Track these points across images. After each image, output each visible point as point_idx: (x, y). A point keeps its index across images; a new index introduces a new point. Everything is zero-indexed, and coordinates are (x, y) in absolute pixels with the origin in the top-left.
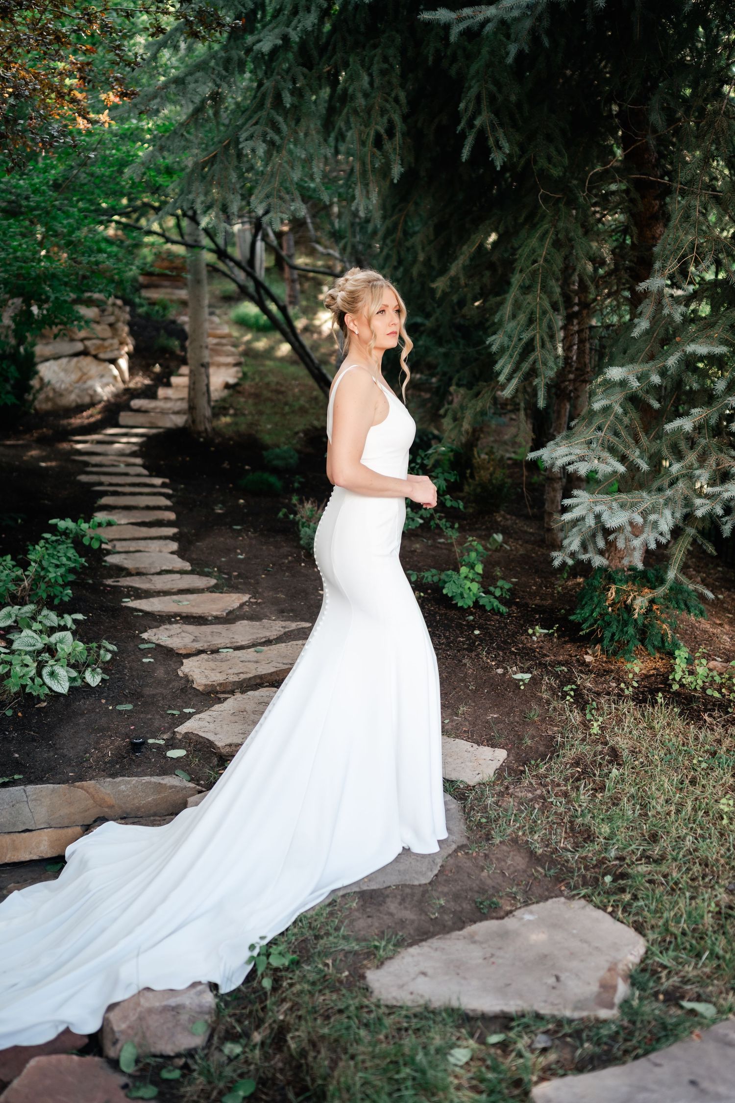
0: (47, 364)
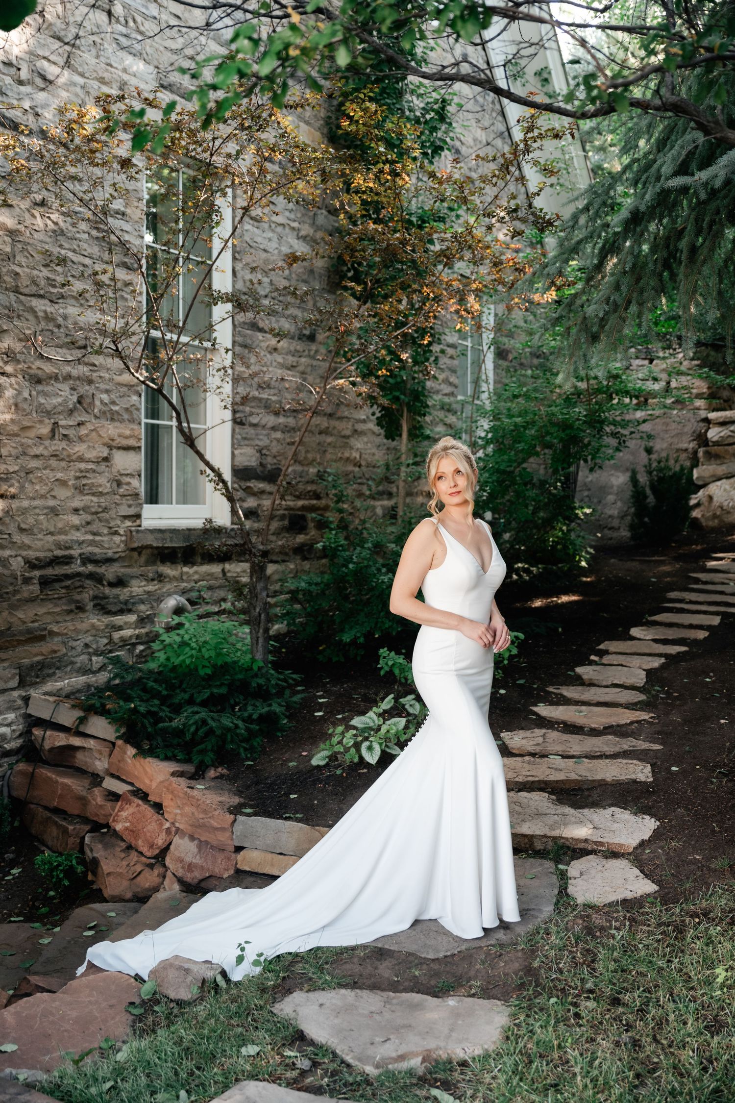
0: (719, 483)
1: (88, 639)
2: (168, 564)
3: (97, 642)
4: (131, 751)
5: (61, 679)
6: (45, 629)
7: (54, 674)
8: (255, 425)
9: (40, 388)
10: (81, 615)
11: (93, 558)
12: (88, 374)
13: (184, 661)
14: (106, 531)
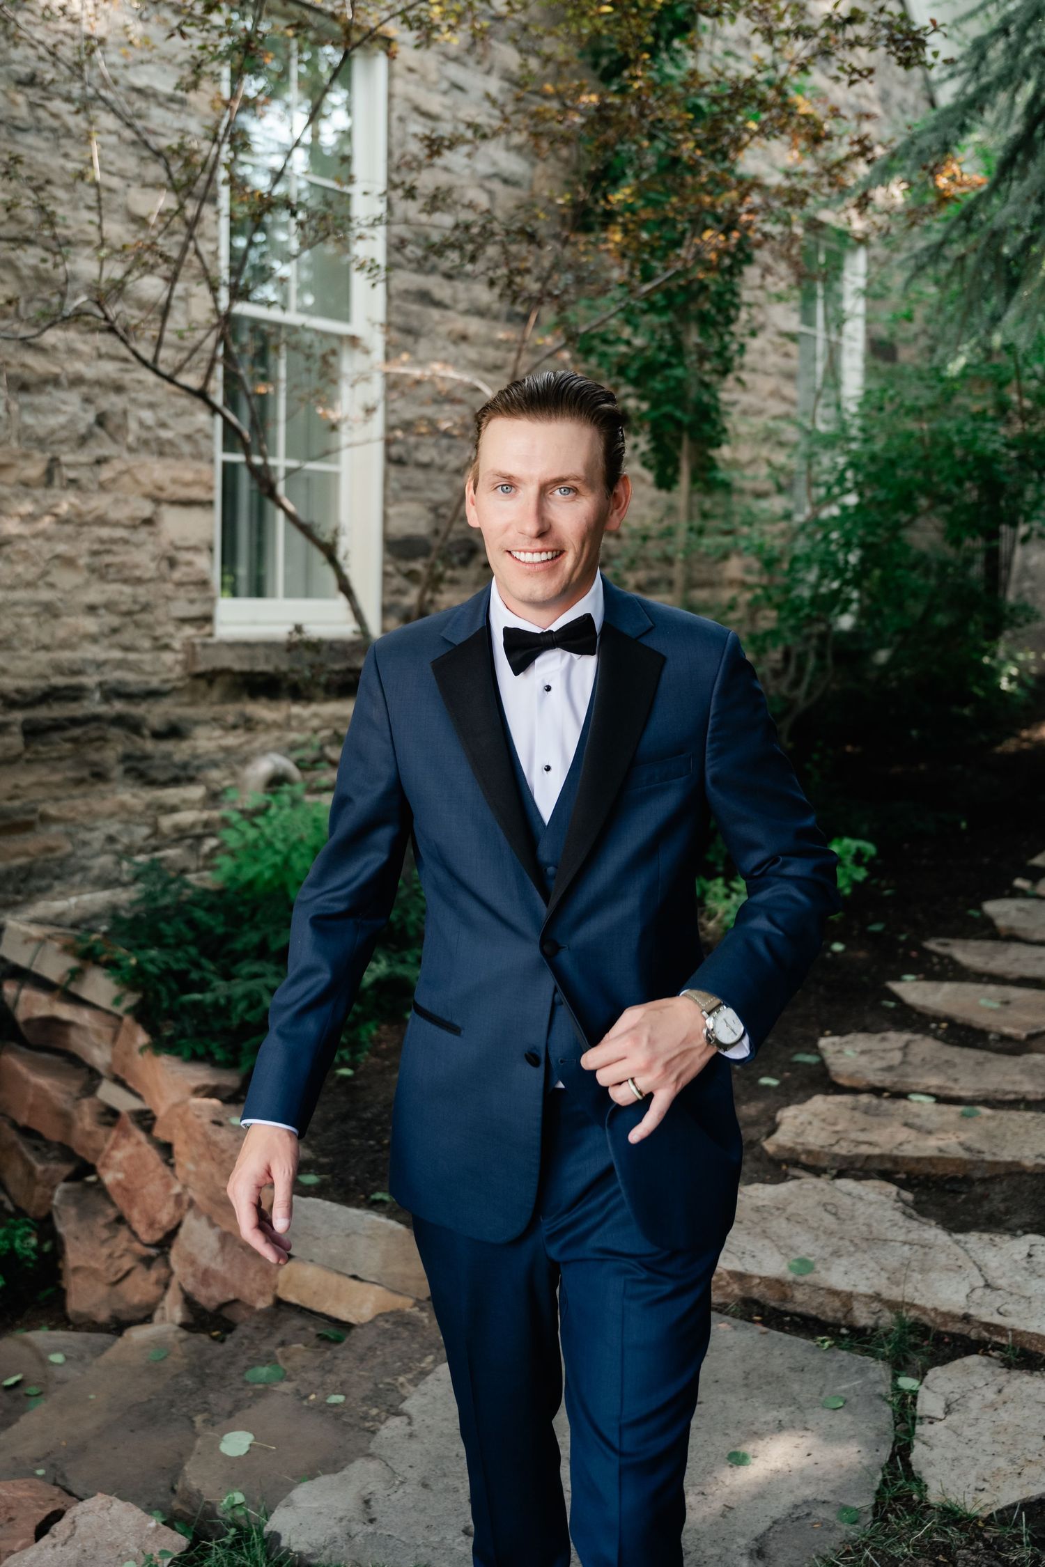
1: (114, 828)
2: (264, 700)
3: (131, 833)
4: (142, 1038)
5: (64, 895)
6: (33, 811)
7: (49, 888)
8: (425, 466)
9: (25, 398)
10: (102, 787)
11: (123, 689)
12: (115, 375)
13: (260, 874)
14: (147, 644)
